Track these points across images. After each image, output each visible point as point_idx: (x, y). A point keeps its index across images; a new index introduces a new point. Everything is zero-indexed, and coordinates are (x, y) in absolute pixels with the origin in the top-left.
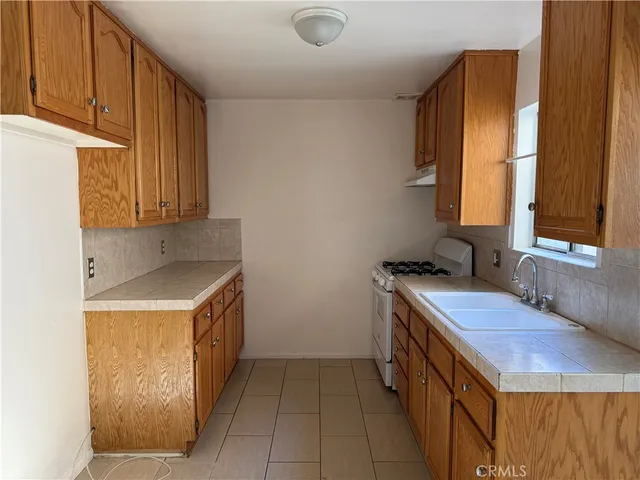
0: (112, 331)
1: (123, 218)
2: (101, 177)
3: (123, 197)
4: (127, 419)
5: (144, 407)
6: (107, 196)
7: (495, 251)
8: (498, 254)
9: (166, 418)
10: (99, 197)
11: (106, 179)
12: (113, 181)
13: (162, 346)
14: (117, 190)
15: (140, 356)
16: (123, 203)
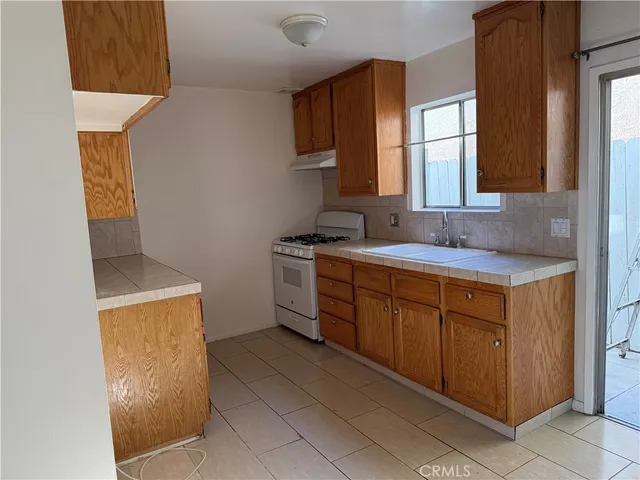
0: (115, 330)
1: (120, 207)
2: (91, 164)
3: (118, 185)
4: (138, 419)
5: (157, 401)
6: (100, 185)
7: (392, 215)
8: (396, 216)
9: (180, 406)
10: (90, 186)
11: (97, 167)
12: (106, 168)
13: (172, 334)
14: (110, 177)
15: (149, 350)
16: (119, 191)
